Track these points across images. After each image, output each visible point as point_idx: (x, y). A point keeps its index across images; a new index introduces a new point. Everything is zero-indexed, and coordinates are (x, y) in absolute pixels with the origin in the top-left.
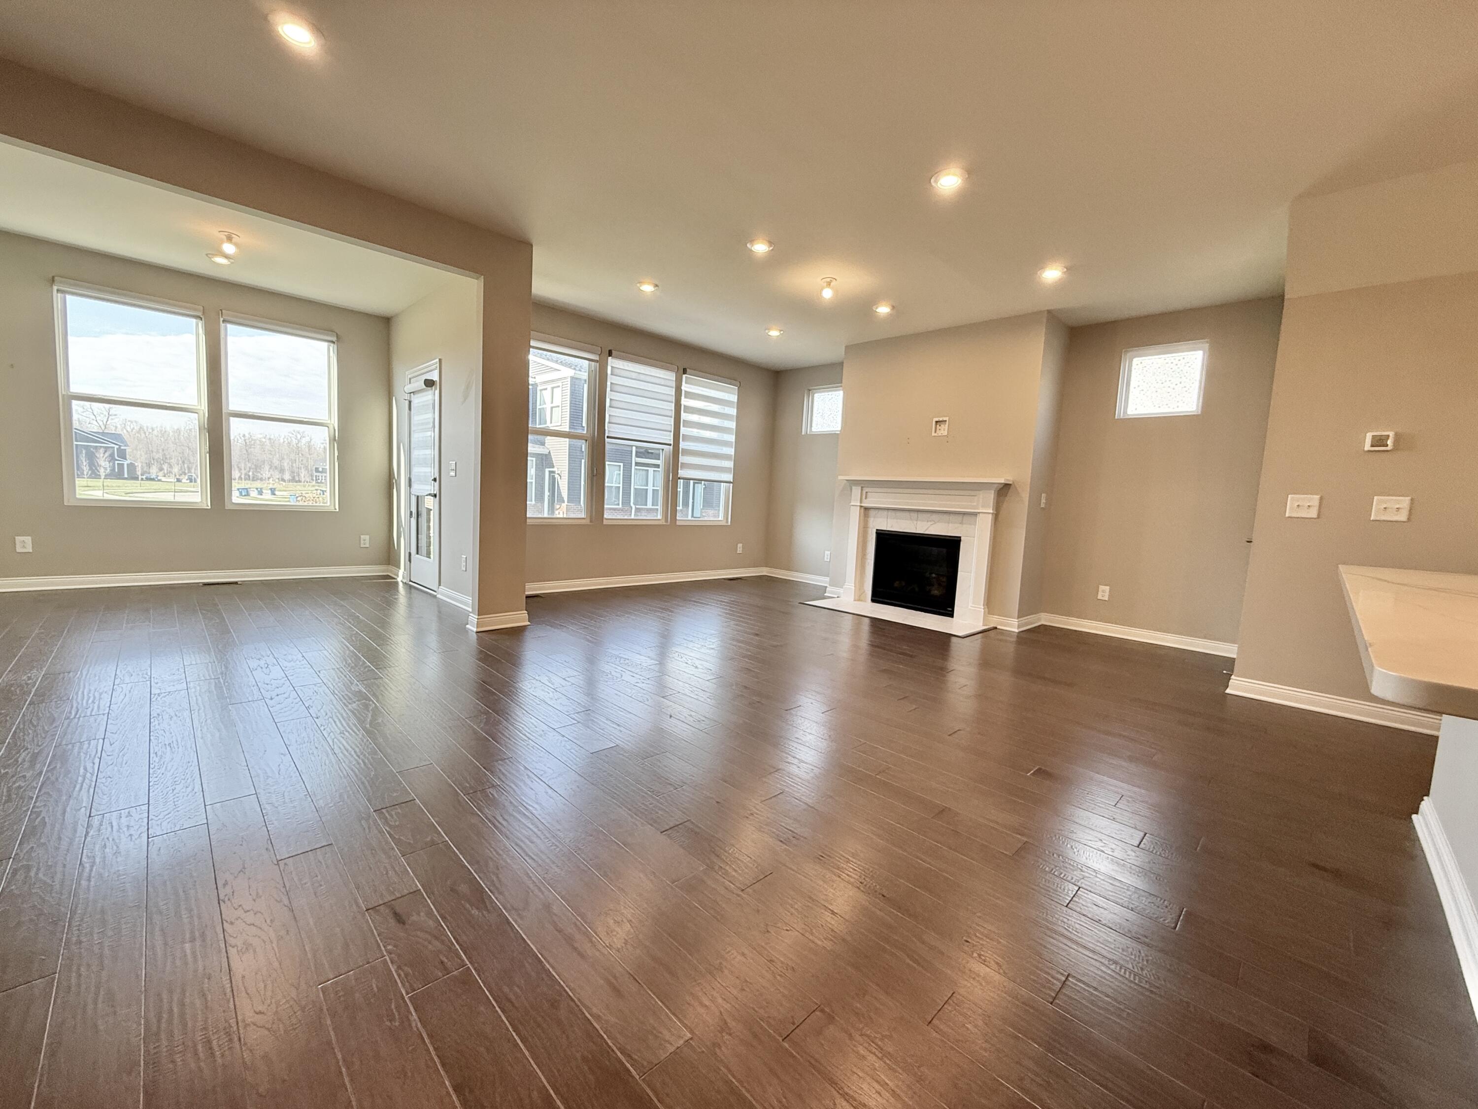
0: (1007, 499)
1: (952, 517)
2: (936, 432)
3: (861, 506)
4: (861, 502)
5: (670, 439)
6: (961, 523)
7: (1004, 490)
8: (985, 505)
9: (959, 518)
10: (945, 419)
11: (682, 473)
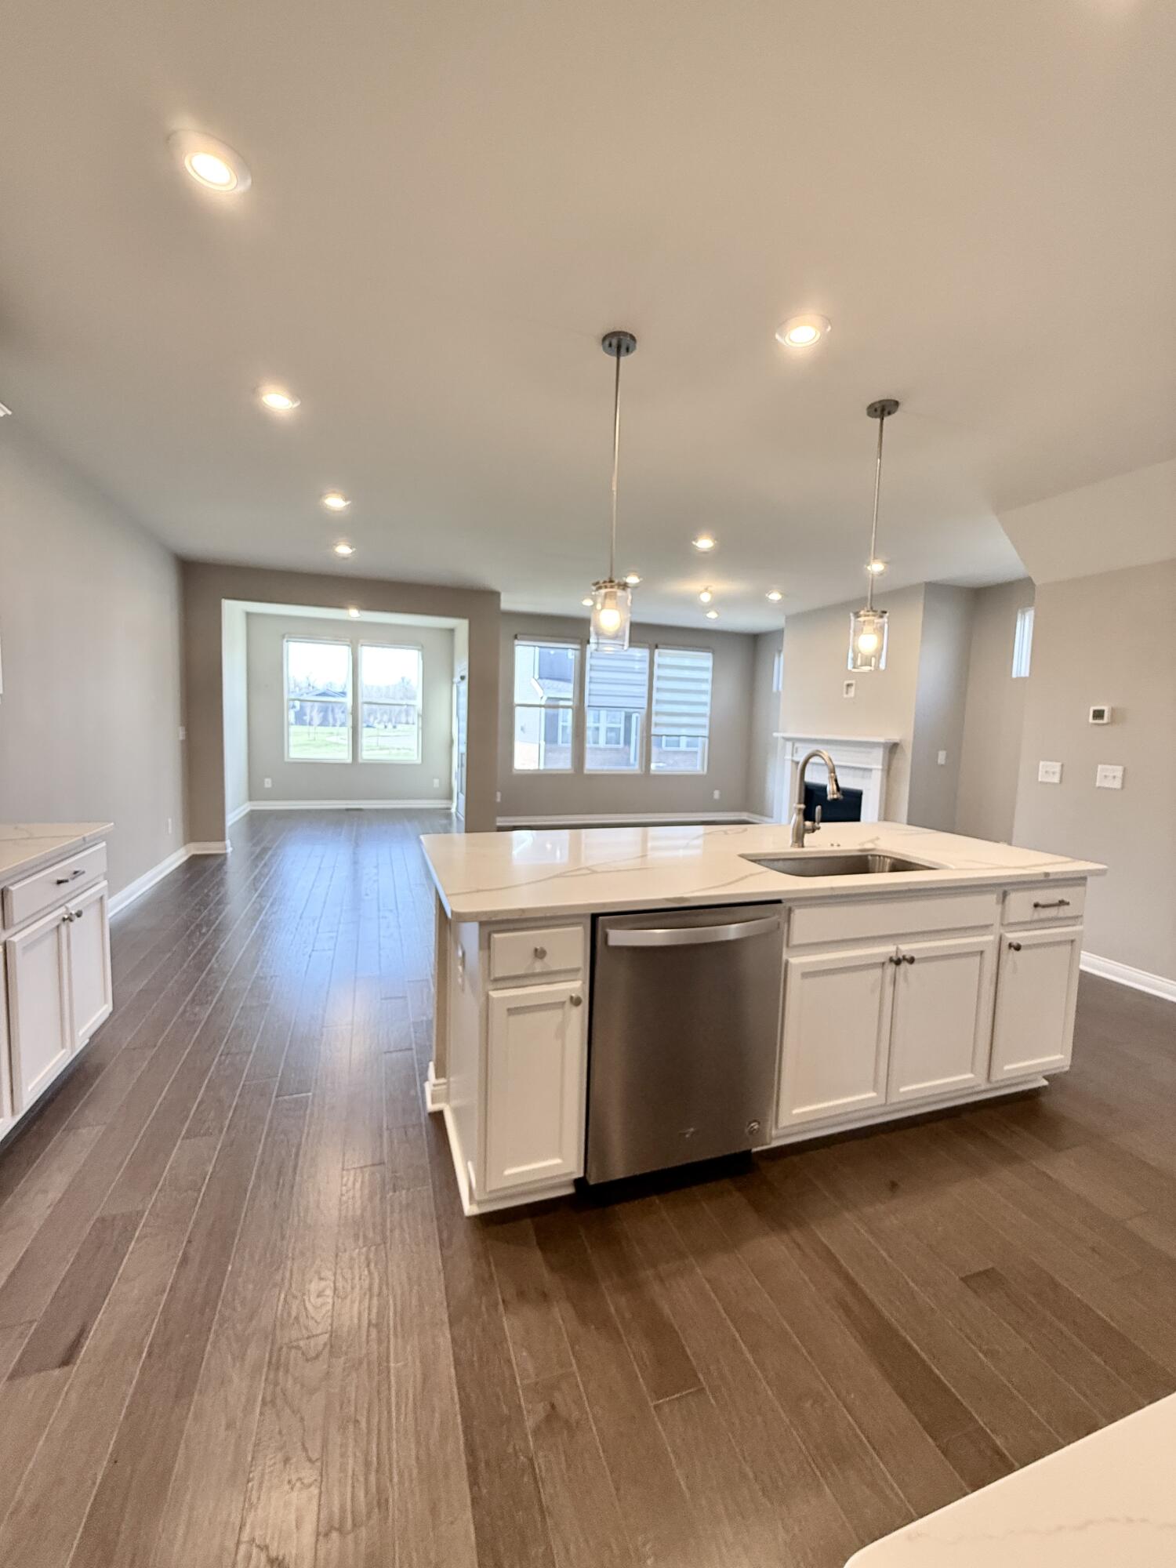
0: (896, 756)
1: (857, 772)
2: (847, 693)
3: (793, 761)
4: (793, 755)
5: (644, 703)
6: (863, 777)
7: (893, 748)
8: (875, 761)
9: (861, 773)
10: (853, 682)
11: (654, 731)
